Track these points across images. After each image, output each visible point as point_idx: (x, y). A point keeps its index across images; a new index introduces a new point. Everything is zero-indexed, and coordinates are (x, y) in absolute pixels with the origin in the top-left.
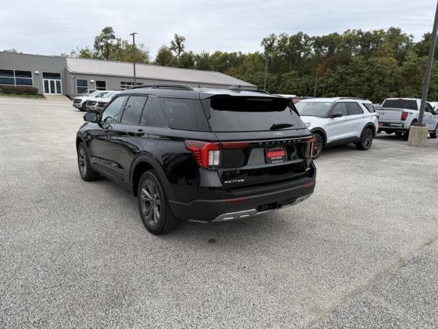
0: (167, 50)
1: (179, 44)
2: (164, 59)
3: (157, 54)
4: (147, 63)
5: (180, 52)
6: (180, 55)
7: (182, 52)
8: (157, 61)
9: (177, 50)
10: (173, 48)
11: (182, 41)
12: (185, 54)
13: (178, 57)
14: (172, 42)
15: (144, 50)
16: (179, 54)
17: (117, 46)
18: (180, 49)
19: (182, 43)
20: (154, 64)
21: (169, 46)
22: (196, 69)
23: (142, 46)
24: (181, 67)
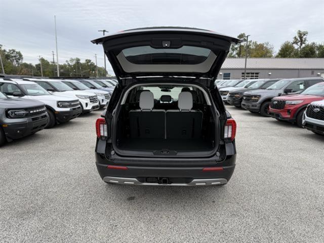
0: (289, 44)
1: (301, 38)
2: (286, 52)
3: (280, 49)
4: (270, 57)
5: (301, 44)
6: (302, 47)
7: (303, 45)
8: (279, 54)
9: (299, 44)
10: (296, 43)
11: (304, 35)
12: (307, 46)
13: (299, 49)
14: (295, 38)
15: (269, 47)
16: (300, 47)
17: (248, 47)
18: (302, 42)
19: (304, 37)
20: (277, 57)
21: (292, 40)
22: (318, 57)
23: (267, 44)
24: (301, 57)
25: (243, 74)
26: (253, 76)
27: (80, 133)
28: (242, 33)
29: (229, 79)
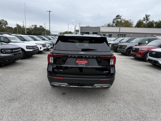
0: (141, 21)
1: (147, 18)
2: (140, 25)
3: (137, 23)
4: (132, 27)
6: (147, 22)
8: (136, 26)
9: (146, 21)
10: (144, 20)
11: (148, 16)
12: (150, 22)
13: (146, 24)
14: (144, 18)
15: (131, 22)
16: (146, 22)
18: (147, 20)
20: (135, 27)
21: (142, 19)
22: (155, 28)
23: (130, 20)
24: (146, 27)
25: (118, 35)
26: (123, 36)
27: (38, 62)
28: (118, 15)
29: (111, 37)
